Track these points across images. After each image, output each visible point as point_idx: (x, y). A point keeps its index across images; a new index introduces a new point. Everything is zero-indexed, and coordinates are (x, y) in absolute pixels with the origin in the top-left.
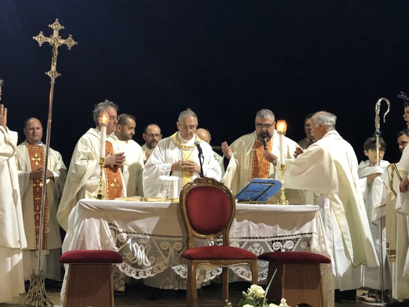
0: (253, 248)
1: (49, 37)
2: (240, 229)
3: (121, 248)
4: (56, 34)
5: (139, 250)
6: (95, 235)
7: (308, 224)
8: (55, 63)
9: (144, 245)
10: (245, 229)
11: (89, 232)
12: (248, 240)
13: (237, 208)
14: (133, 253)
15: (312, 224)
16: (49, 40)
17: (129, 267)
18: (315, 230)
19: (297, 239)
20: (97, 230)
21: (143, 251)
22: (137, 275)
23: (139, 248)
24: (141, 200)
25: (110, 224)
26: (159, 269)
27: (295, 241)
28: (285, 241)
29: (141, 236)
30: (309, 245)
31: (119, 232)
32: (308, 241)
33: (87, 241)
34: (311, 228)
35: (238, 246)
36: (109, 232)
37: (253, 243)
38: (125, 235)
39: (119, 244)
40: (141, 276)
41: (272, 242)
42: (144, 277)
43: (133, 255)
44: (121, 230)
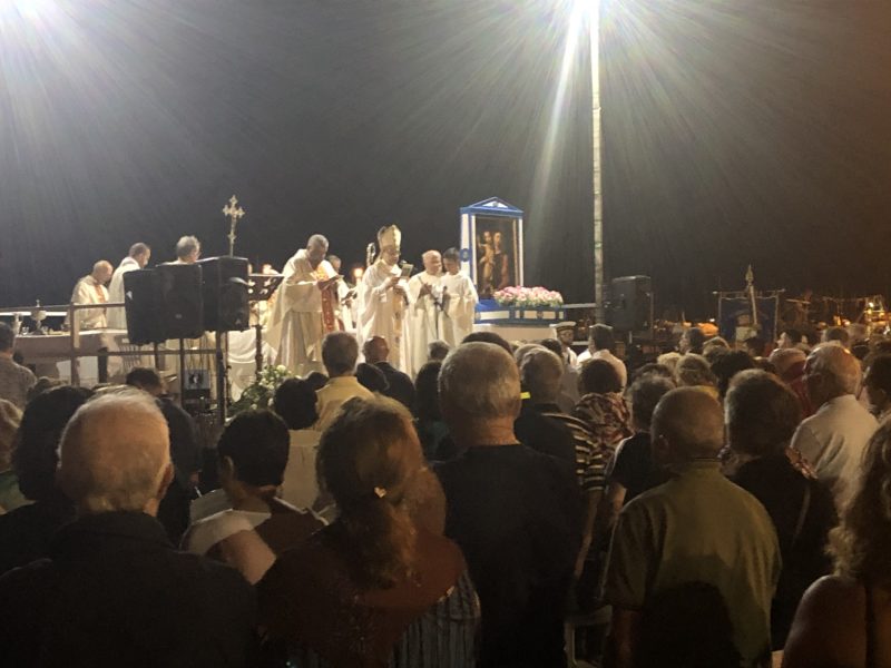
1: (230, 209)
4: (233, 207)
8: (233, 229)
16: (230, 211)
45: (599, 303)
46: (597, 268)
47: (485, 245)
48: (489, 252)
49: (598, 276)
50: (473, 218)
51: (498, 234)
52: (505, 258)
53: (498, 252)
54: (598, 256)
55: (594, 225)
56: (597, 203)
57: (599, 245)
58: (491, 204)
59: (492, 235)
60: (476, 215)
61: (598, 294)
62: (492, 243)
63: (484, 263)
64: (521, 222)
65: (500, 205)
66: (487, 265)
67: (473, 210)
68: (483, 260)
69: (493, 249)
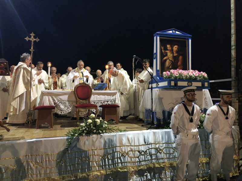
0: (98, 104)
1: (30, 38)
2: (94, 98)
3: (56, 105)
4: (32, 37)
5: (62, 106)
6: (47, 101)
7: (115, 96)
8: (33, 47)
9: (63, 104)
10: (96, 98)
11: (45, 100)
12: (97, 102)
13: (93, 92)
14: (60, 106)
15: (116, 96)
16: (30, 39)
17: (59, 111)
18: (117, 98)
19: (112, 101)
20: (48, 99)
21: (63, 106)
22: (61, 113)
23: (62, 105)
24: (62, 90)
25: (52, 98)
26: (68, 111)
27: (111, 101)
28: (108, 101)
29: (62, 101)
30: (115, 102)
31: (55, 100)
32: (115, 101)
33: (44, 103)
34: (116, 97)
35: (93, 103)
36: (51, 100)
37: (98, 102)
38: (57, 101)
39: (55, 103)
40: (62, 113)
41: (104, 102)
42: (64, 114)
43: (60, 107)
44: (55, 99)
45: (234, 78)
46: (232, 60)
47: (167, 51)
48: (169, 54)
49: (233, 63)
50: (158, 38)
51: (176, 46)
52: (181, 57)
53: (175, 55)
54: (233, 53)
55: (231, 37)
56: (233, 25)
57: (233, 47)
58: (171, 32)
59: (172, 47)
60: (160, 37)
61: (233, 73)
62: (172, 51)
63: (166, 60)
64: (190, 41)
65: (177, 32)
66: (168, 61)
67: (158, 34)
68: (165, 58)
69: (173, 53)
